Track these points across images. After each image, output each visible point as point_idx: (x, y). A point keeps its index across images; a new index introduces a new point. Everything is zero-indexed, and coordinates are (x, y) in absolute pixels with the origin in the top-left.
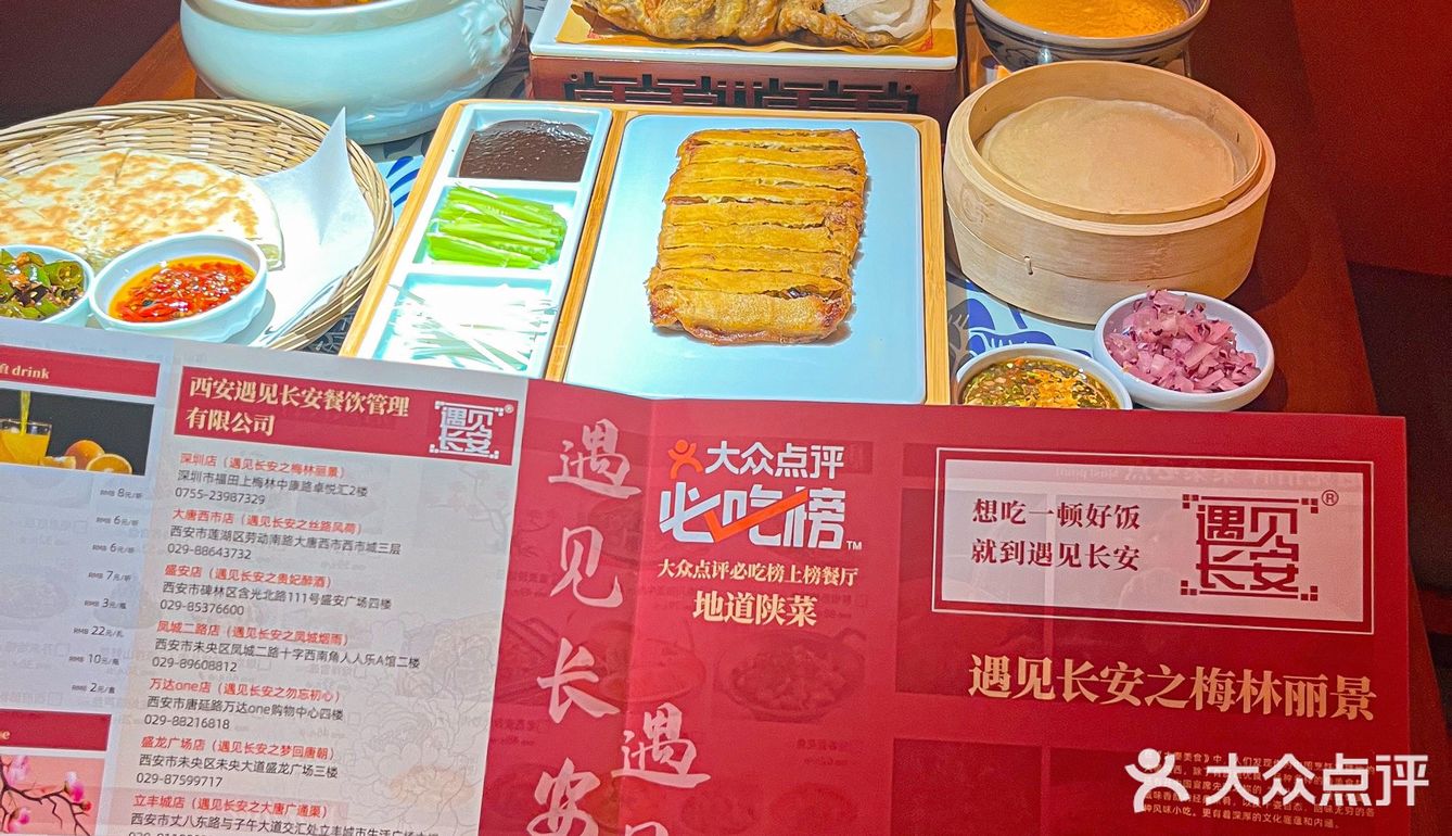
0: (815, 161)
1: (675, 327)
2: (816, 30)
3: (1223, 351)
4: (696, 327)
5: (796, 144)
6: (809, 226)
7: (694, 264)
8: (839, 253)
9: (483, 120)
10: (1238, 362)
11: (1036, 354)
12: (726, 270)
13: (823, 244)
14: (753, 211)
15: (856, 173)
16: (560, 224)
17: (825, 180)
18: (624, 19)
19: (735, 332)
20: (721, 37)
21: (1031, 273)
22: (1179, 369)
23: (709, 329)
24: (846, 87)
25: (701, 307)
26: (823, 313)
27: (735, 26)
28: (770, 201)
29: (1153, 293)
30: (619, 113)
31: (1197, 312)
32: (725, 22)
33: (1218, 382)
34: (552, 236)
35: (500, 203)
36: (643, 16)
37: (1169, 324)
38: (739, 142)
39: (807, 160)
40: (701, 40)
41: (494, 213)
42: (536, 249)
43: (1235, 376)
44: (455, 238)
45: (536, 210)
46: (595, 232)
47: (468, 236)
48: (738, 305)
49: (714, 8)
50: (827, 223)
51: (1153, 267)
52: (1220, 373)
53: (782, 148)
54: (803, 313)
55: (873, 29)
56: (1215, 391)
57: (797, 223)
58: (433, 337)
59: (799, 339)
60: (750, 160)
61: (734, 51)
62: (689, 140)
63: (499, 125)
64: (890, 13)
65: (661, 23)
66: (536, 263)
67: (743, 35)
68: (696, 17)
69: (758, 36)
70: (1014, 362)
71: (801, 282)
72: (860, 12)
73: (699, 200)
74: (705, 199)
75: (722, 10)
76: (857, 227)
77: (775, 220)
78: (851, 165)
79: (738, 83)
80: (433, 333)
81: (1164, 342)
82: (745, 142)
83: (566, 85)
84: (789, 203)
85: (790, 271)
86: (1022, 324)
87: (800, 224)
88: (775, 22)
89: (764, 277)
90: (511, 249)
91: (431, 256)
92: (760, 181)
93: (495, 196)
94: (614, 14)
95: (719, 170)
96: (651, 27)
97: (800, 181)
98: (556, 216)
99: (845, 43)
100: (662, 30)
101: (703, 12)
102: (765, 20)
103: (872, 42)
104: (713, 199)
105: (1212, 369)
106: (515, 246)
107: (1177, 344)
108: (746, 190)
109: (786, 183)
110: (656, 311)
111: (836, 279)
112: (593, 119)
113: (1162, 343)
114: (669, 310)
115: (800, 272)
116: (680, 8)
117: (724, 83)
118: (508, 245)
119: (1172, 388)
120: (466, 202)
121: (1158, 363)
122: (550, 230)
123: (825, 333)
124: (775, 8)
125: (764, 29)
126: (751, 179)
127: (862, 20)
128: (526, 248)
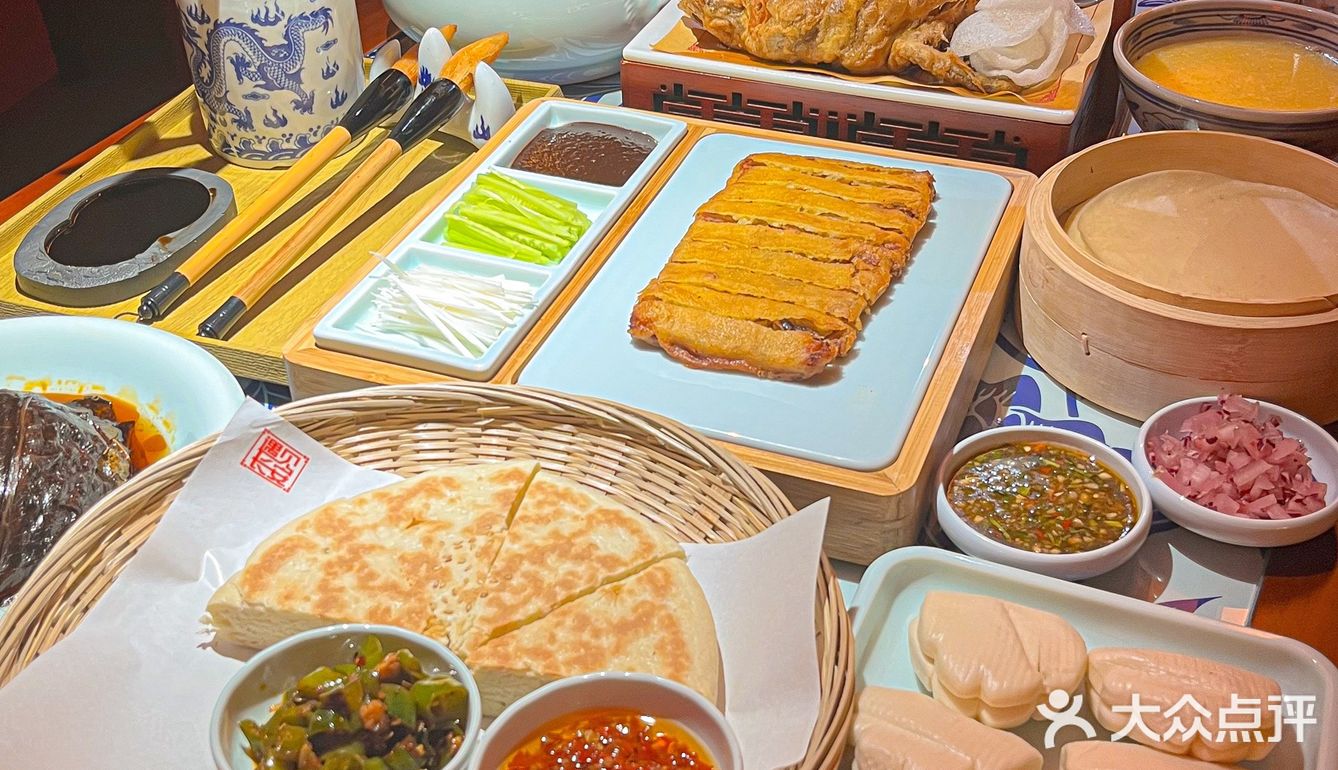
0: (870, 195)
1: (651, 341)
2: (925, 66)
3: (1286, 475)
4: (672, 344)
5: (857, 177)
6: (835, 261)
7: (694, 279)
8: (856, 293)
9: (558, 119)
10: (1301, 490)
11: (1060, 442)
12: (726, 292)
13: (842, 282)
14: (780, 238)
15: (913, 216)
16: (580, 223)
17: (871, 217)
18: (729, 34)
19: (713, 356)
20: (823, 63)
21: (1088, 354)
22: (1228, 487)
23: (686, 349)
24: (947, 130)
25: (680, 323)
26: (808, 349)
27: (838, 52)
28: (804, 230)
29: (1226, 397)
30: (697, 128)
31: (1270, 426)
32: (827, 46)
33: (1268, 508)
34: (568, 235)
35: (522, 193)
36: (746, 33)
37: (1226, 432)
38: (797, 167)
39: (862, 195)
40: (800, 64)
41: (516, 203)
42: (548, 246)
43: (1292, 505)
44: (472, 223)
45: (558, 206)
46: (618, 238)
47: (486, 223)
48: (724, 329)
49: (817, 31)
50: (854, 261)
51: (1227, 366)
52: (1272, 498)
53: (841, 180)
54: (789, 347)
55: (995, 73)
56: (1262, 518)
57: (821, 255)
58: (404, 312)
59: (779, 374)
60: (800, 186)
61: (832, 79)
62: (747, 161)
63: (573, 125)
64: (1018, 58)
65: (760, 41)
66: (544, 259)
67: (846, 63)
68: (795, 38)
69: (864, 66)
70: (1032, 446)
71: (797, 314)
72: (982, 54)
73: (728, 219)
74: (735, 218)
75: (826, 32)
76: (892, 271)
77: (800, 250)
78: (909, 206)
79: (831, 113)
80: (405, 308)
81: (1221, 453)
82: (803, 169)
83: (655, 95)
84: (824, 235)
85: (793, 303)
86: (1073, 411)
87: (825, 257)
88: (886, 52)
89: (760, 304)
90: (523, 242)
91: (446, 238)
92: (802, 209)
93: (522, 187)
94: (719, 28)
95: (763, 194)
96: (751, 45)
97: (843, 215)
98: (578, 215)
99: (959, 85)
100: (761, 49)
101: (803, 33)
102: (873, 48)
103: (989, 87)
104: (744, 220)
105: (1266, 492)
106: (528, 239)
107: (1233, 456)
108: (779, 215)
109: (830, 214)
110: (637, 321)
111: (843, 319)
112: (665, 130)
113: (1217, 454)
114: (647, 323)
115: (803, 305)
116: (779, 26)
117: (816, 111)
118: (521, 237)
119: (1210, 505)
120: (491, 188)
121: (1200, 474)
122: (567, 228)
123: (808, 374)
124: (886, 39)
125: (871, 59)
126: (793, 205)
127: (985, 62)
128: (537, 242)
